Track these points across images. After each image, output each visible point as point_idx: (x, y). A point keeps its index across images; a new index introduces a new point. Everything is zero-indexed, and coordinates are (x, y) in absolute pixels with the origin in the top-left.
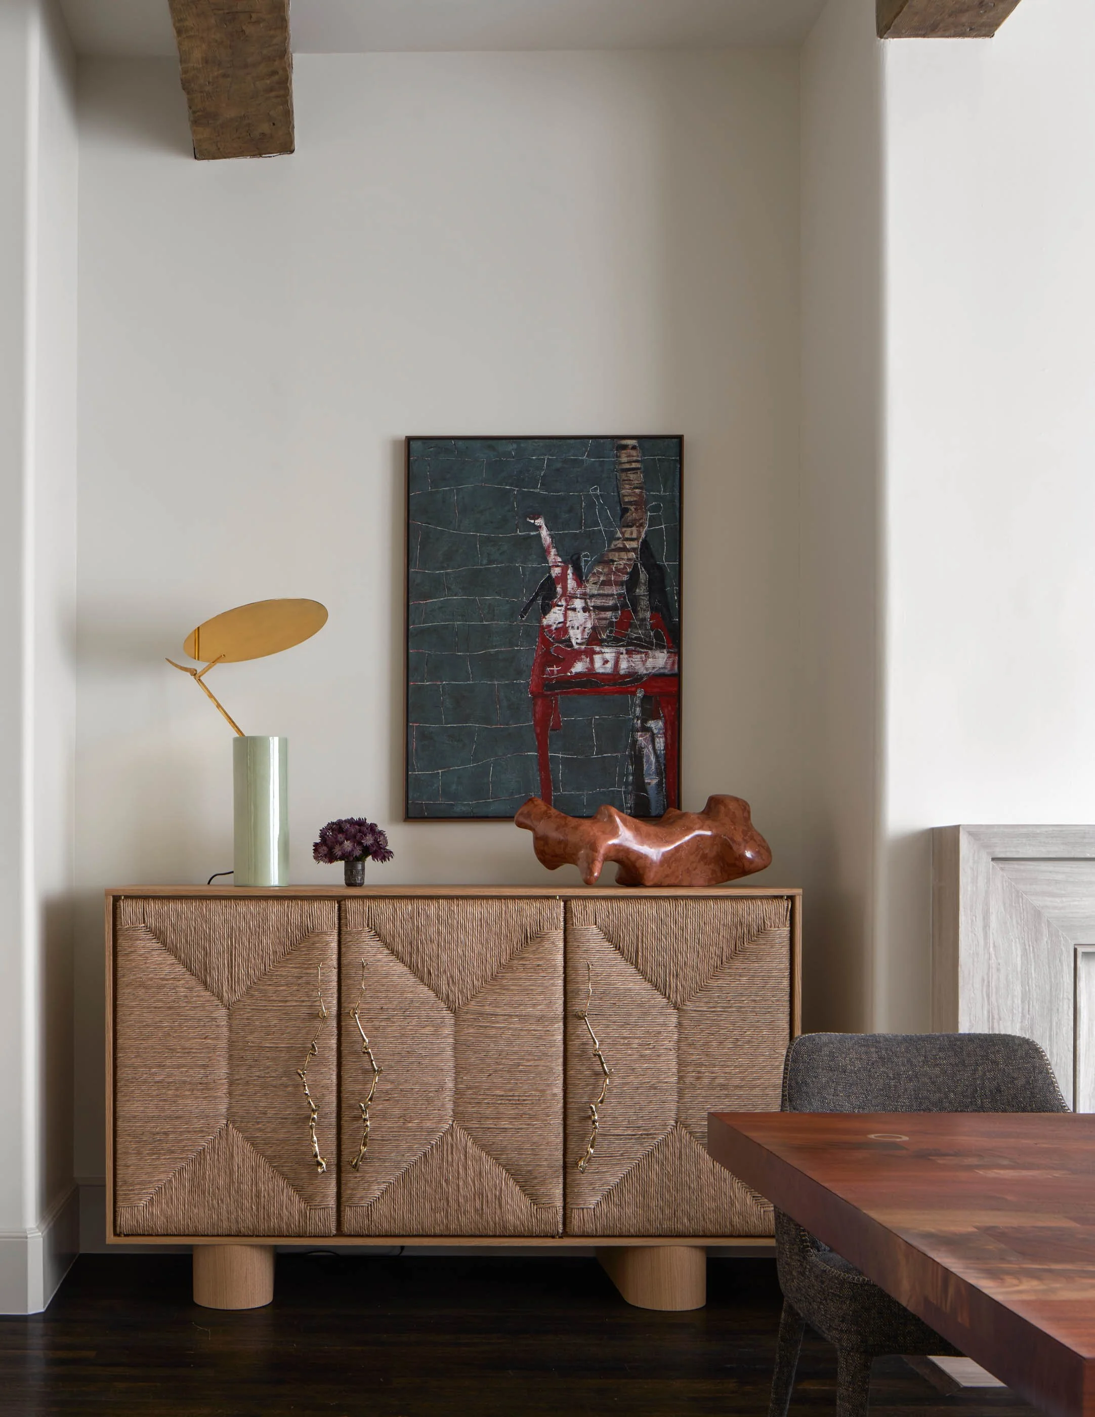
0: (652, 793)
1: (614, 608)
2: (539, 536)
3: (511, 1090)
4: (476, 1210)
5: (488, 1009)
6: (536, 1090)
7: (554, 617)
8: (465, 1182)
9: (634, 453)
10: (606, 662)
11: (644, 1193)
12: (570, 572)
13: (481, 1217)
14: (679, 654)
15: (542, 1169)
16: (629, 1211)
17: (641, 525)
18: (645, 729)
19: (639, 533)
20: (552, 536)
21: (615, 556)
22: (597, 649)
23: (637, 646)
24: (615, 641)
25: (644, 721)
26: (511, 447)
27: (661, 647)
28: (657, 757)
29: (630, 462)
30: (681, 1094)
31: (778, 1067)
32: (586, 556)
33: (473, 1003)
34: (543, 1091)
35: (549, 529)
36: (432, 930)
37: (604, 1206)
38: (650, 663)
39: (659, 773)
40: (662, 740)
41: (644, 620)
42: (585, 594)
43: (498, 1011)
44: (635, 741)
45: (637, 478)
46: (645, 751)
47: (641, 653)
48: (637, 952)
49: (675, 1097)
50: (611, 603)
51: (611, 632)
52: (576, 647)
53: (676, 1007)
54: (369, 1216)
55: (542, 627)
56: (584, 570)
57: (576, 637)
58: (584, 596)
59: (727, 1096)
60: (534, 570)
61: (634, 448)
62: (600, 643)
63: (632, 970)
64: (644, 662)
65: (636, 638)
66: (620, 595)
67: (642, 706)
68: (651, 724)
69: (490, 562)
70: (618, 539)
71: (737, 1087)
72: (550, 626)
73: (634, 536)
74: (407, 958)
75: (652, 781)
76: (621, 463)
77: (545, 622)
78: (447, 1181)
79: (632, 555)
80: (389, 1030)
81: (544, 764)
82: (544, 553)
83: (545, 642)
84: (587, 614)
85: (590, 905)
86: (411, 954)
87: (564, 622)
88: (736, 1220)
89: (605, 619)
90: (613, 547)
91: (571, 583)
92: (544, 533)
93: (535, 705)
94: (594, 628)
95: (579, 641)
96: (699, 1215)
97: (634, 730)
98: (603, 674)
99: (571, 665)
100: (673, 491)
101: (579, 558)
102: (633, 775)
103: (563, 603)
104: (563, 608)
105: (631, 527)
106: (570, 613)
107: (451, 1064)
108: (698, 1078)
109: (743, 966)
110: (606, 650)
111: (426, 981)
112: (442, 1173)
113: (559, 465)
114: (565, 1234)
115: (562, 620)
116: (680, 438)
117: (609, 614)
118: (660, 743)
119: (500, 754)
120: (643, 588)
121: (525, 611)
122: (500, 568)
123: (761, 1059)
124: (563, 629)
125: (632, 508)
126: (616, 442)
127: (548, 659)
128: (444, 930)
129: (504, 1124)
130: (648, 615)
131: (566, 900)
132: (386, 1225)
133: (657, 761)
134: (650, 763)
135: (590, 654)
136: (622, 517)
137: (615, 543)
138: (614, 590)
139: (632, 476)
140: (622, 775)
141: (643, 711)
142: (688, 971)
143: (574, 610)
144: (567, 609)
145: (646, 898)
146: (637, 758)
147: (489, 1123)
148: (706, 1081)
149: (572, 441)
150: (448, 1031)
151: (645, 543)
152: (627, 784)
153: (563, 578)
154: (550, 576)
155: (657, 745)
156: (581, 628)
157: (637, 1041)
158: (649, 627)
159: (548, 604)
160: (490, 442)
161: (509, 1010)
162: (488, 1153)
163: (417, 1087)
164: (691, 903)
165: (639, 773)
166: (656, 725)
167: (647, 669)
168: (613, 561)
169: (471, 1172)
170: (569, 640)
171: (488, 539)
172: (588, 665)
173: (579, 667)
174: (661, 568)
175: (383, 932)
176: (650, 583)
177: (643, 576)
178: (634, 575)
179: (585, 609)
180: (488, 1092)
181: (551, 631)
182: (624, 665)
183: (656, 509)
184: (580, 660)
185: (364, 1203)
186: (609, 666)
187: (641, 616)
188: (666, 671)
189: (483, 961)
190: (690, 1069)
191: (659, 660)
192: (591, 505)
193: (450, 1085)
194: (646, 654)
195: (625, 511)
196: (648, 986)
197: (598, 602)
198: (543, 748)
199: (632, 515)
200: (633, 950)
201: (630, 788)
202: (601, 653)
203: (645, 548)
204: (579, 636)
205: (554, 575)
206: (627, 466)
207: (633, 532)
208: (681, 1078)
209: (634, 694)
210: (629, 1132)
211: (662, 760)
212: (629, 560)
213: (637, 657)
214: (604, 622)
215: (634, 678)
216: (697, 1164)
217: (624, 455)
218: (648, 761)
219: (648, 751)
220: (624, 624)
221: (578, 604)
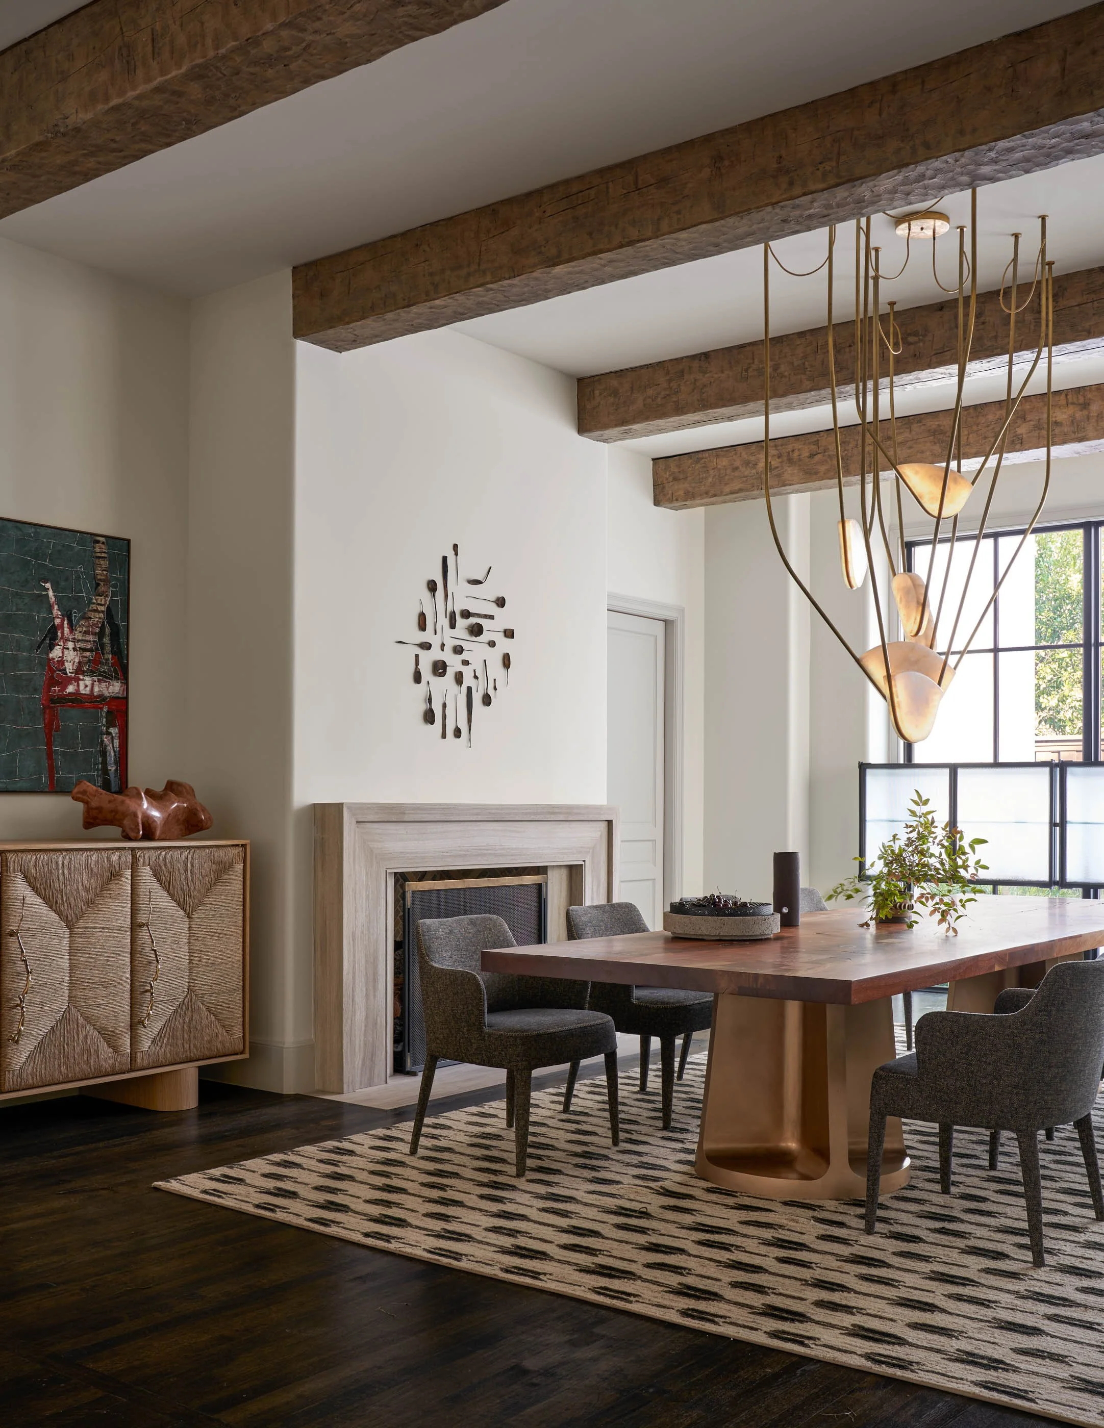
0: (112, 776)
1: (90, 650)
2: (47, 595)
3: (103, 978)
4: (84, 1061)
5: (91, 925)
6: (118, 976)
7: (56, 653)
8: (78, 1044)
9: (103, 546)
10: (86, 686)
11: (174, 1037)
12: (66, 622)
13: (87, 1065)
14: (127, 684)
15: (120, 1029)
16: (166, 1049)
17: (107, 596)
18: (109, 734)
19: (106, 601)
20: (55, 596)
21: (92, 615)
22: (81, 677)
23: (104, 677)
24: (92, 673)
25: (108, 728)
26: (31, 530)
27: (117, 679)
28: (115, 752)
29: (101, 552)
30: (191, 972)
31: (238, 949)
32: (75, 613)
33: (81, 921)
34: (121, 977)
35: (54, 591)
36: (60, 871)
37: (153, 1048)
38: (111, 689)
39: (116, 763)
40: (117, 741)
41: (107, 660)
42: (74, 639)
43: (97, 925)
44: (102, 741)
45: (105, 564)
46: (108, 748)
47: (106, 682)
48: (170, 882)
49: (187, 974)
50: (89, 646)
51: (89, 666)
52: (69, 675)
53: (189, 917)
54: (21, 1076)
55: (49, 660)
56: (74, 623)
57: (69, 667)
58: (74, 640)
59: (214, 970)
60: (44, 619)
61: (103, 543)
62: (83, 673)
63: (166, 894)
64: (108, 688)
65: (103, 672)
66: (94, 641)
67: (106, 718)
68: (112, 730)
69: (18, 610)
70: (94, 603)
71: (221, 964)
72: (53, 659)
73: (103, 603)
74: (43, 892)
75: (112, 768)
76: (96, 552)
77: (51, 656)
78: (67, 1044)
79: (102, 615)
80: (33, 943)
81: (50, 754)
82: (50, 608)
83: (50, 669)
84: (75, 653)
85: (146, 854)
86: (45, 890)
87: (62, 657)
88: (220, 1046)
89: (86, 657)
90: (90, 608)
91: (66, 630)
92: (51, 593)
93: (45, 713)
94: (79, 663)
95: (71, 671)
96: (202, 1046)
97: (102, 734)
98: (85, 694)
99: (66, 687)
100: (124, 575)
101: (71, 614)
102: (101, 764)
103: (61, 643)
104: (61, 647)
105: (101, 596)
106: (65, 651)
107: (67, 964)
108: (200, 960)
109: (222, 888)
110: (86, 678)
111: (54, 908)
112: (64, 1039)
113: (60, 548)
114: (131, 1070)
115: (61, 655)
116: (129, 541)
117: (88, 654)
118: (116, 743)
119: (24, 746)
120: (107, 638)
121: (39, 647)
122: (24, 615)
123: (231, 945)
124: (61, 662)
125: (102, 583)
126: (93, 538)
127: (52, 682)
128: (66, 871)
129: (99, 1001)
130: (110, 656)
131: (133, 850)
132: (31, 1081)
133: (115, 755)
134: (111, 756)
135: (77, 680)
136: (96, 589)
137: (92, 605)
138: (91, 638)
139: (102, 562)
140: (95, 764)
141: (107, 721)
142: (196, 893)
143: (68, 649)
144: (64, 648)
145: (175, 847)
146: (104, 753)
147: (90, 1002)
148: (204, 962)
149: (67, 532)
150: (66, 942)
151: (108, 608)
152: (98, 770)
153: (61, 626)
154: (54, 624)
155: (115, 744)
156: (72, 662)
157: (170, 940)
158: (110, 665)
159: (53, 644)
160: (18, 524)
161: (104, 925)
162: (89, 1023)
163: (49, 981)
164: (197, 850)
165: (105, 763)
166: (114, 731)
167: (109, 693)
168: (91, 618)
169: (81, 1036)
170: (65, 670)
171: (17, 594)
172: (76, 688)
173: (71, 689)
174: (117, 626)
175: (29, 875)
176: (112, 635)
177: (108, 631)
178: (102, 628)
179: (75, 649)
180: (90, 981)
181: (54, 662)
182: (96, 689)
183: (115, 586)
184: (72, 684)
185: (17, 1067)
186: (88, 689)
187: (106, 657)
188: (120, 695)
189: (88, 893)
190: (196, 955)
191: (115, 688)
192: (78, 578)
193: (67, 979)
194: (109, 683)
195: (98, 585)
196: (175, 904)
197: (82, 645)
198: (49, 744)
199: (102, 588)
200: (167, 881)
201: (100, 772)
202: (83, 680)
203: (109, 613)
204: (71, 668)
205: (56, 624)
206: (99, 555)
207: (102, 600)
208: (190, 961)
209: (102, 709)
210: (166, 999)
211: (117, 754)
212: (100, 618)
213: (103, 684)
214: (85, 659)
215: (102, 698)
216: (200, 1014)
217: (97, 547)
218: (110, 755)
219: (110, 748)
220: (96, 662)
221: (70, 645)
